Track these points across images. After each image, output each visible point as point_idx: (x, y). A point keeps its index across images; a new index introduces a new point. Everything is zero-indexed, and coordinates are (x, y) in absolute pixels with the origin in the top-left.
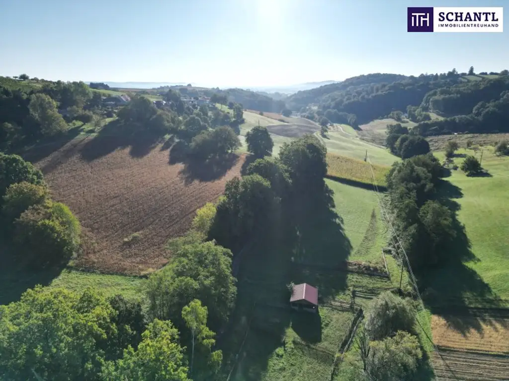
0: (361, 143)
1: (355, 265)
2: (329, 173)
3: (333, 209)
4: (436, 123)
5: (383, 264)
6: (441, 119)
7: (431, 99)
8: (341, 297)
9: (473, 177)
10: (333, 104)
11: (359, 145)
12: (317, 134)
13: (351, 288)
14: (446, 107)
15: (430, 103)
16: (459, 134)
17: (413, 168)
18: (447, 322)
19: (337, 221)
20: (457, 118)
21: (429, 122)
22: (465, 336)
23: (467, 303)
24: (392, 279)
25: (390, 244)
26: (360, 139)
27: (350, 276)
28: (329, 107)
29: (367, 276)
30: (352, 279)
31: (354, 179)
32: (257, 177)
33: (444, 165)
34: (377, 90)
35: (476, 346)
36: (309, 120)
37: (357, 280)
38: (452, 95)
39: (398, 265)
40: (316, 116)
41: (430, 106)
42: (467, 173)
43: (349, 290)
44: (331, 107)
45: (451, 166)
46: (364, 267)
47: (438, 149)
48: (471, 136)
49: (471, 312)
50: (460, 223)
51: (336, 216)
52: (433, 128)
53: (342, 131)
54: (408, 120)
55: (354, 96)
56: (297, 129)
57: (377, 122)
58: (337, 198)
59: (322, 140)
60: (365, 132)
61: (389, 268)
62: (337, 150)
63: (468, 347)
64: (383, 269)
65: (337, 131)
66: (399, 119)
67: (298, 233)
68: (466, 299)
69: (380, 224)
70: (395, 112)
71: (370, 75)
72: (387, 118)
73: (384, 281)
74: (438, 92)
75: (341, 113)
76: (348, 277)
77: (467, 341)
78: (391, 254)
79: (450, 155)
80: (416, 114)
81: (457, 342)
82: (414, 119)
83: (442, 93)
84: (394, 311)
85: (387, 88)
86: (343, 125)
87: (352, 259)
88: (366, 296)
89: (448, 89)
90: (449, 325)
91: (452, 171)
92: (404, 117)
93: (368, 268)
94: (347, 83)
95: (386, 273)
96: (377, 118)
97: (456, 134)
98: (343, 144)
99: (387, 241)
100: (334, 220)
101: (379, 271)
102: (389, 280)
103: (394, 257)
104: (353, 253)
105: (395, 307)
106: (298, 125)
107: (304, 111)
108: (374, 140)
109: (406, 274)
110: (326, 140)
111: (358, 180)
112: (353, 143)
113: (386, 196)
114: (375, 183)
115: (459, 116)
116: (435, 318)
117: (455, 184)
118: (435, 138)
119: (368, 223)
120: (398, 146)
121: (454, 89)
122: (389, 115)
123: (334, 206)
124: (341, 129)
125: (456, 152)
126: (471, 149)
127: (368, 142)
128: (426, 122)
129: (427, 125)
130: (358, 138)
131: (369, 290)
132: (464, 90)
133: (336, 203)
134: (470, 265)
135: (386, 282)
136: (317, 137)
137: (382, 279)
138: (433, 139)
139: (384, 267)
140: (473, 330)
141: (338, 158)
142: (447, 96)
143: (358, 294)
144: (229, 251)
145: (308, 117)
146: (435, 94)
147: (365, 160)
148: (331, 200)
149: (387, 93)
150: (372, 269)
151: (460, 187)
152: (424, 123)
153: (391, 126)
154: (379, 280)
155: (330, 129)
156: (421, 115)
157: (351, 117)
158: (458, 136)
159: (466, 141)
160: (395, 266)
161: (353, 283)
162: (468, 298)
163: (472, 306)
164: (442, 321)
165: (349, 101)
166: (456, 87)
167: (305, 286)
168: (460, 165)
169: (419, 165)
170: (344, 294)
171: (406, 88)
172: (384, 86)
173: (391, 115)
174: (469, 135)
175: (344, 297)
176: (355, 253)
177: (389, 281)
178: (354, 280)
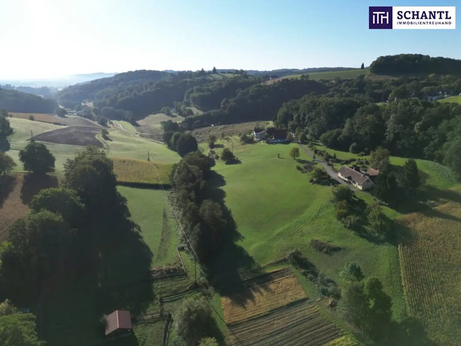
0: (142, 140)
1: (158, 272)
2: (118, 179)
3: (130, 219)
4: (198, 118)
5: (180, 262)
6: (201, 113)
7: (191, 96)
8: (150, 308)
9: (229, 164)
10: (108, 101)
11: (140, 143)
12: (98, 136)
13: (158, 296)
14: (202, 103)
15: (190, 99)
16: (215, 125)
17: (188, 168)
18: (232, 300)
19: (135, 229)
20: (212, 112)
21: (192, 117)
22: (245, 308)
23: (241, 278)
24: (189, 274)
25: (182, 241)
26: (140, 135)
27: (155, 285)
28: (104, 104)
29: (169, 279)
30: (158, 286)
31: (142, 181)
32: (46, 214)
33: (209, 156)
34: (146, 87)
35: (252, 314)
36: (87, 119)
37: (162, 286)
38: (205, 93)
39: (192, 259)
40: (94, 115)
41: (191, 102)
42: (225, 162)
43: (157, 299)
44: (107, 104)
45: (214, 156)
46: (166, 271)
47: (203, 141)
48: (224, 127)
49: (245, 285)
50: (227, 208)
51: (133, 225)
52: (196, 122)
53: (122, 128)
54: (176, 114)
55: (127, 93)
56: (76, 132)
57: (151, 117)
58: (130, 204)
59: (105, 143)
60: (143, 128)
61: (185, 264)
62: (122, 152)
63: (247, 317)
64: (181, 267)
65: (117, 129)
66: (169, 114)
67: (100, 255)
68: (241, 275)
69: (172, 222)
70: (165, 108)
71: (137, 72)
72: (159, 113)
73: (183, 278)
74: (195, 90)
75: (117, 110)
76: (153, 286)
77: (247, 311)
78: (185, 250)
79: (212, 146)
80: (182, 110)
81: (241, 315)
82: (181, 114)
83: (198, 90)
84: (195, 315)
85: (154, 86)
86: (122, 122)
87: (154, 267)
88: (172, 299)
89: (201, 87)
90: (234, 302)
91: (215, 160)
92: (173, 112)
93: (168, 271)
94: (117, 79)
95: (183, 271)
96: (151, 113)
97: (213, 125)
98: (126, 144)
99: (180, 239)
100: (132, 230)
101: (178, 271)
102: (187, 276)
103: (187, 252)
104: (154, 259)
105: (196, 311)
106: (76, 127)
107: (79, 109)
108: (153, 136)
109: (198, 266)
110: (109, 142)
111: (146, 182)
112: (134, 142)
113: (172, 193)
114: (161, 183)
115: (213, 111)
116: (223, 299)
117: (219, 173)
118: (199, 130)
119: (162, 224)
120: (173, 142)
121: (205, 88)
122: (160, 111)
123: (129, 215)
124: (121, 126)
125: (215, 143)
126: (225, 139)
127: (148, 138)
128: (190, 117)
129: (191, 119)
130: (138, 135)
131: (172, 293)
132: (212, 88)
133: (130, 211)
134: (239, 243)
135: (184, 279)
136: (99, 139)
137: (181, 278)
138: (198, 132)
139: (181, 265)
140: (249, 301)
141: (124, 161)
142: (202, 94)
143: (165, 300)
144: (31, 315)
145: (85, 117)
146: (192, 92)
147: (149, 160)
148: (125, 209)
149: (154, 90)
150: (172, 271)
151: (223, 175)
152: (189, 118)
153: (164, 122)
154: (179, 279)
155: (110, 128)
156: (185, 110)
157: (128, 113)
158: (214, 127)
159: (220, 132)
160: (189, 261)
161: (159, 291)
162: (242, 273)
163: (245, 279)
164: (229, 301)
165: (122, 99)
166: (206, 86)
167: (117, 313)
168: (220, 155)
169: (192, 164)
170: (153, 305)
171: (170, 86)
172: (151, 84)
173: (162, 110)
174: (222, 126)
175: (154, 307)
176: (156, 259)
177: (187, 278)
178: (159, 287)
